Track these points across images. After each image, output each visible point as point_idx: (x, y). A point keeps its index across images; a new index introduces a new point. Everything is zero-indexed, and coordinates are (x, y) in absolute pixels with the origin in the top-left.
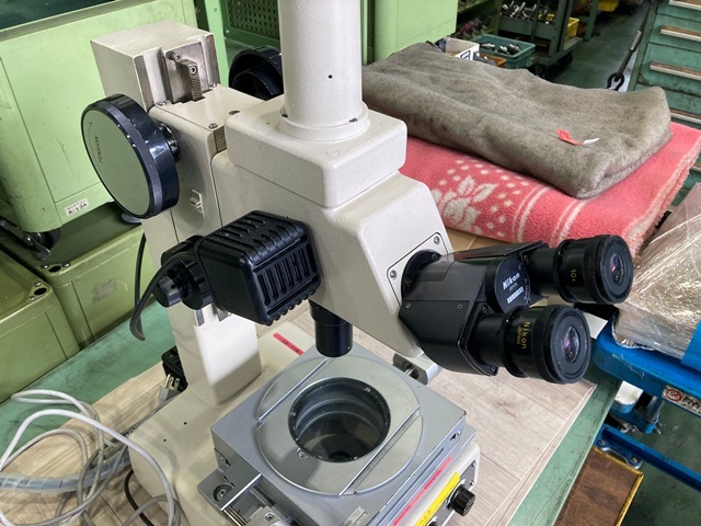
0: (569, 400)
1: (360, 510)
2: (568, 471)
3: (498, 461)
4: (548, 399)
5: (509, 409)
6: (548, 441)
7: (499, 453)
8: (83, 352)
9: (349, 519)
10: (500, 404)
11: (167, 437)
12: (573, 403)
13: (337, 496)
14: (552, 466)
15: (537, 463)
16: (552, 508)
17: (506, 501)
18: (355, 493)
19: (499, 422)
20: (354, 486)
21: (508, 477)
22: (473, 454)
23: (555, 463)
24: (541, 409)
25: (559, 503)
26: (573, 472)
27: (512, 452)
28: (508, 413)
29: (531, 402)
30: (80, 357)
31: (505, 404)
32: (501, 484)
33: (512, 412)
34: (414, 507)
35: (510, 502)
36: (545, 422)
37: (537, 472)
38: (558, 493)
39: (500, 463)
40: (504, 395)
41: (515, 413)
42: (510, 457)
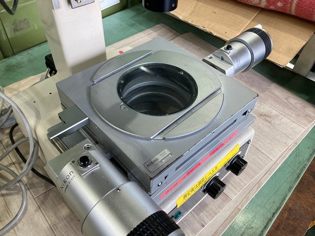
0: (307, 118)
1: (167, 152)
2: (305, 159)
3: (258, 147)
4: (293, 116)
5: (267, 118)
6: (292, 139)
7: (260, 143)
8: (5, 59)
9: (156, 157)
10: (261, 115)
11: (36, 99)
12: (311, 119)
13: (149, 139)
14: (294, 155)
15: (285, 152)
16: (293, 180)
17: (262, 172)
18: (164, 139)
19: (260, 125)
20: (163, 134)
21: (264, 158)
22: (250, 135)
23: (296, 153)
24: (288, 121)
25: (298, 177)
26: (308, 160)
27: (268, 143)
28: (266, 120)
29: (282, 116)
30: (3, 62)
31: (265, 115)
32: (260, 161)
33: (269, 120)
34: (203, 164)
35: (264, 173)
36: (291, 128)
37: (284, 157)
38: (298, 171)
39: (260, 149)
40: (264, 110)
41: (271, 121)
42: (267, 146)
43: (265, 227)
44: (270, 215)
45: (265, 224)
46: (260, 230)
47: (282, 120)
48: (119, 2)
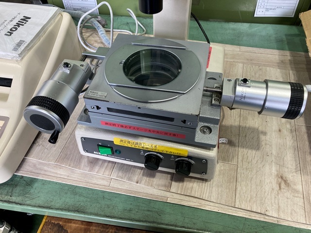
3: (238, 189)
5: (283, 184)
7: (244, 188)
10: (282, 178)
21: (232, 198)
24: (301, 204)
28: (280, 184)
29: (301, 196)
31: (285, 181)
32: (224, 196)
33: (283, 187)
36: (293, 210)
40: (291, 178)
41: (284, 189)
42: (246, 196)
43: (167, 225)
44: (180, 224)
45: (170, 224)
46: (163, 222)
47: (296, 198)
48: (293, 16)
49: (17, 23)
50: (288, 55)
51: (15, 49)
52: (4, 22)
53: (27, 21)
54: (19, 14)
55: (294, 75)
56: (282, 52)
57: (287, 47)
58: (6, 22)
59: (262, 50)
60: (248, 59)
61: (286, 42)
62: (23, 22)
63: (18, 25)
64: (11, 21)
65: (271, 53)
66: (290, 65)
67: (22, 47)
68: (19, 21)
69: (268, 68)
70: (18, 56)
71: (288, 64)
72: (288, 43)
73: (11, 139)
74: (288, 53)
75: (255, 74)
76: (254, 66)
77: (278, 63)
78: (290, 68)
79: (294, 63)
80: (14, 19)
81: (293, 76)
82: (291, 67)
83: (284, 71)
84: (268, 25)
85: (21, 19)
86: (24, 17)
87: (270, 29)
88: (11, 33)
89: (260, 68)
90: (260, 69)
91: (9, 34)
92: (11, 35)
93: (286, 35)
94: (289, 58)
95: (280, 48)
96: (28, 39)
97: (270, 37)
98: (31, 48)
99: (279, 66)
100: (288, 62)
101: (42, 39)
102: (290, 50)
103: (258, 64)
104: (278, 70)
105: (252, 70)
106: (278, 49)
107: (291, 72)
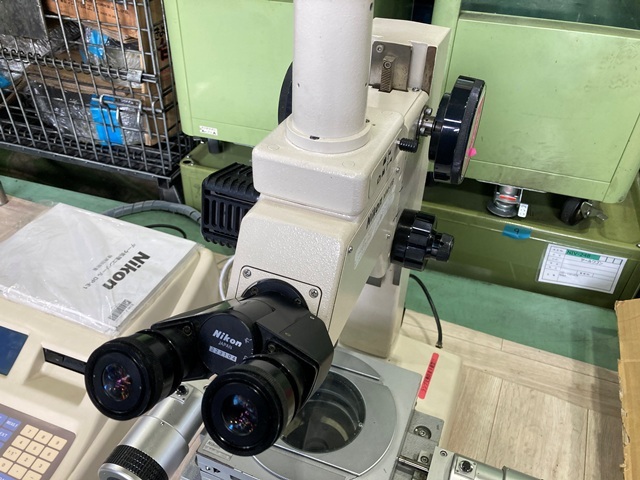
48: (612, 292)
49: (126, 265)
50: (592, 374)
51: (114, 317)
52: (107, 260)
53: (143, 263)
54: (133, 246)
55: (596, 420)
56: (580, 364)
57: (591, 355)
58: (111, 260)
59: (542, 355)
60: (512, 371)
61: (591, 345)
62: (135, 264)
63: (127, 269)
64: (119, 259)
65: (558, 364)
66: (593, 397)
67: (125, 315)
68: (131, 262)
69: (548, 398)
70: (114, 329)
71: (590, 394)
72: (596, 349)
73: (72, 474)
74: (591, 370)
75: (521, 405)
76: (521, 388)
77: (570, 389)
78: (590, 405)
79: (600, 395)
80: (123, 255)
81: (593, 421)
82: (594, 402)
83: (577, 407)
84: (563, 301)
85: (135, 258)
86: (140, 253)
87: (565, 310)
88: (114, 284)
89: (533, 393)
90: (533, 397)
91: (110, 285)
92: (112, 287)
93: (594, 329)
94: (592, 381)
95: (579, 356)
96: (136, 300)
97: (562, 327)
98: (137, 316)
99: (570, 396)
100: (590, 389)
101: (158, 299)
102: (597, 363)
103: (530, 383)
104: (567, 403)
105: (517, 394)
106: (574, 357)
107: (591, 413)
